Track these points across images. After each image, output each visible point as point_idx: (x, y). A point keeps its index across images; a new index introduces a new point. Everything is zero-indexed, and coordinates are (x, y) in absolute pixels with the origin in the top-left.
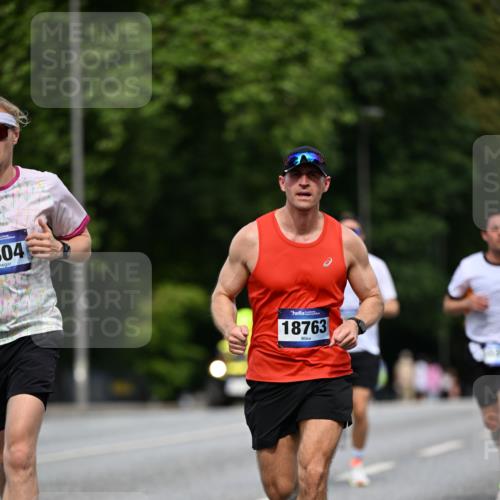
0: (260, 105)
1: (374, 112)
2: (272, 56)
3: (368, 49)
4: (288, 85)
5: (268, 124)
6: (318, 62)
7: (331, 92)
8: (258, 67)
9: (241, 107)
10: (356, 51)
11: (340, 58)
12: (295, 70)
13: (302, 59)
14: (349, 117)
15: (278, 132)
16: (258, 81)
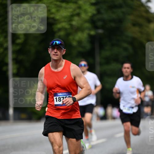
0: (66, 29)
1: (100, 31)
2: (69, 14)
3: (99, 12)
4: (74, 23)
5: (68, 35)
6: (83, 16)
7: (87, 25)
8: (65, 17)
9: (60, 30)
10: (95, 12)
11: (90, 14)
12: (76, 18)
13: (78, 15)
14: (93, 33)
15: (71, 37)
16: (65, 22)
